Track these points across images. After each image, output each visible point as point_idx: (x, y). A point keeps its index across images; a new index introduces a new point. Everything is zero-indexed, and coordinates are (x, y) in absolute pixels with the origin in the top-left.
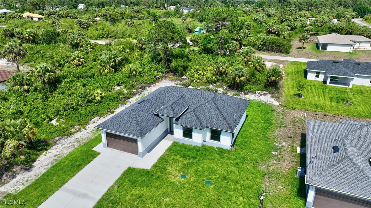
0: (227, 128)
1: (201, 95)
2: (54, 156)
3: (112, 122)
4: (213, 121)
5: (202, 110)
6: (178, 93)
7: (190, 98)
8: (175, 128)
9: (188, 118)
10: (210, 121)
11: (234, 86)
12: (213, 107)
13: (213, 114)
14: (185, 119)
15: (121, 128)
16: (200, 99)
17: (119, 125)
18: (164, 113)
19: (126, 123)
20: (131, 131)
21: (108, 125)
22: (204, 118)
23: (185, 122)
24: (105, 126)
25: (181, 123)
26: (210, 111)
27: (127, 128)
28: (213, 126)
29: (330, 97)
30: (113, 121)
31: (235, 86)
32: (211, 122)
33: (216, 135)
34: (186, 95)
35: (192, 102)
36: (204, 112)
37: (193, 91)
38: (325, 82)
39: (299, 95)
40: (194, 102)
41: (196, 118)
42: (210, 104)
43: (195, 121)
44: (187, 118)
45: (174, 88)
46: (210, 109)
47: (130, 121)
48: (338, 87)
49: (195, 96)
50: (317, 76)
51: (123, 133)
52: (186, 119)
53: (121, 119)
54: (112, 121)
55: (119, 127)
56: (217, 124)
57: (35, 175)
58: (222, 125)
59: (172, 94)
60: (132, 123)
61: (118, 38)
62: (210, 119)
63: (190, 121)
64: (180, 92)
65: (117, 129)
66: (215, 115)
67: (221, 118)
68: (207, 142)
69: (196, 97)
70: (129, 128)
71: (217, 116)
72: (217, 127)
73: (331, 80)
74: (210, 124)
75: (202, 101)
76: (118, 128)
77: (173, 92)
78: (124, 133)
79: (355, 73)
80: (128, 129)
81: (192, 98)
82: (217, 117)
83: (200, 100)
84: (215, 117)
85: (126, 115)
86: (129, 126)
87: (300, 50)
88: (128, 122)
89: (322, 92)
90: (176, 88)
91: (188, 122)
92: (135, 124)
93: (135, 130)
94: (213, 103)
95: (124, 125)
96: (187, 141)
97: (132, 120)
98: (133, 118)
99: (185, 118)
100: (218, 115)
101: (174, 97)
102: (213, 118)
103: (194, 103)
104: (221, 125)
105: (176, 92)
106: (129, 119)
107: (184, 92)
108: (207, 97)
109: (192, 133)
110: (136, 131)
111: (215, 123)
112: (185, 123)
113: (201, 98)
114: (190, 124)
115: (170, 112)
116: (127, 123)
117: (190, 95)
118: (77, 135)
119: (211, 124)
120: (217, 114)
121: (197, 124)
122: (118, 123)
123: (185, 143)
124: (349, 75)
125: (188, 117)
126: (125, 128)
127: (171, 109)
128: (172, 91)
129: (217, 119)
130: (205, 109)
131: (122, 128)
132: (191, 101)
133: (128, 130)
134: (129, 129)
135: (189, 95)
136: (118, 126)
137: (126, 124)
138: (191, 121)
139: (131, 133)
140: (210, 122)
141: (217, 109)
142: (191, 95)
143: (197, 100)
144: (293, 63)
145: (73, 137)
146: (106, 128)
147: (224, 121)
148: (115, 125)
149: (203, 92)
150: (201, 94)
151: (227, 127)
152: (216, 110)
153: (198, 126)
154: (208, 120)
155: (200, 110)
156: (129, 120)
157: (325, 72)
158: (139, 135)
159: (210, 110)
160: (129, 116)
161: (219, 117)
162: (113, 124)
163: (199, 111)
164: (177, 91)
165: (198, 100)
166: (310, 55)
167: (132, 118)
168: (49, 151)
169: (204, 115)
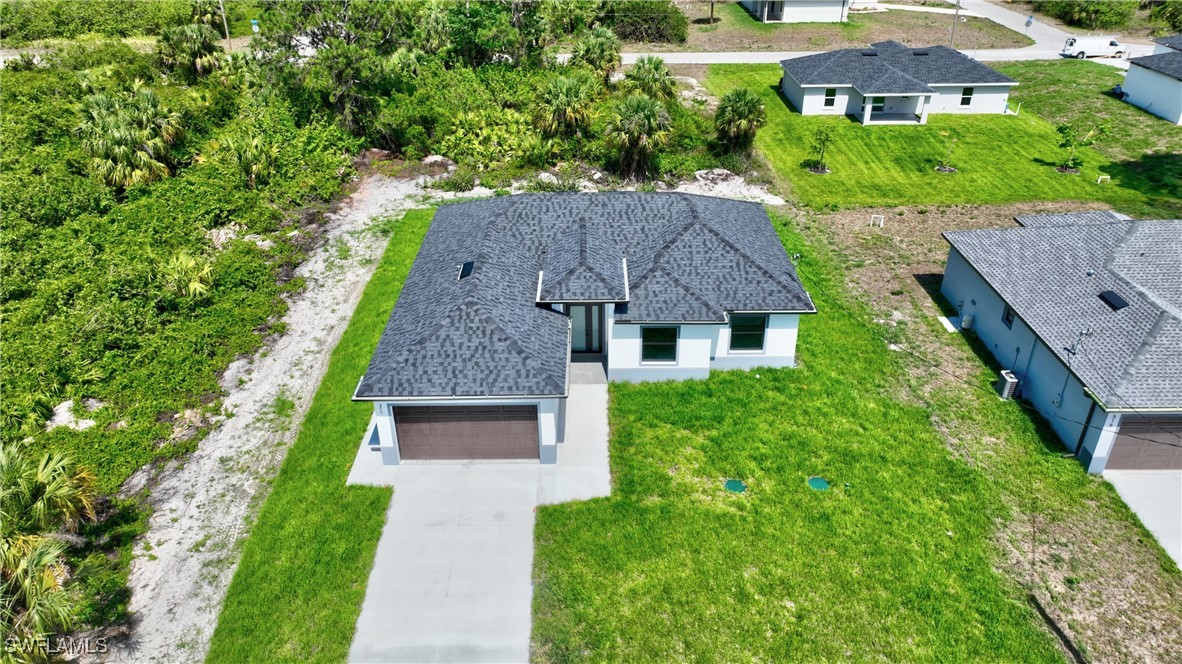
0: (791, 301)
1: (644, 209)
2: (190, 550)
3: (414, 365)
4: (737, 288)
5: (682, 259)
6: (559, 216)
7: (612, 227)
8: (613, 337)
9: (656, 296)
10: (726, 289)
11: (629, 166)
12: (712, 243)
13: (724, 267)
14: (648, 302)
15: (465, 376)
16: (644, 223)
17: (450, 368)
18: (575, 294)
19: (473, 356)
20: (510, 380)
21: (408, 380)
22: (701, 283)
23: (651, 308)
24: (396, 385)
25: (640, 315)
26: (710, 258)
27: (488, 376)
28: (745, 305)
29: (892, 158)
30: (416, 359)
31: (634, 166)
32: (731, 292)
33: (748, 332)
34: (590, 218)
35: (626, 238)
36: (690, 265)
37: (610, 200)
38: (854, 116)
39: (815, 166)
40: (632, 238)
41: (682, 292)
42: (698, 235)
43: (683, 298)
44: (652, 295)
45: (534, 200)
46: (706, 252)
47: (484, 348)
48: (895, 126)
49: (625, 217)
50: (829, 103)
51: (482, 394)
52: (650, 298)
53: (442, 346)
54: (411, 361)
55: (455, 376)
56: (751, 295)
57: (183, 646)
58: (770, 295)
59: (540, 222)
60: (495, 351)
61: (39, 38)
62: (721, 283)
63: (665, 302)
64: (567, 212)
65: (452, 384)
66: (731, 267)
67: (755, 272)
68: (720, 358)
69: (628, 218)
70: (495, 372)
71: (739, 270)
72: (759, 305)
73: (874, 109)
74: (730, 298)
75: (655, 230)
76: (454, 380)
77: (539, 213)
78: (486, 392)
79: (926, 82)
80: (493, 376)
81: (619, 226)
82: (743, 273)
83: (647, 227)
84: (736, 274)
85: (457, 329)
86: (492, 365)
87: (707, 26)
88: (480, 351)
89: (865, 147)
90: (542, 201)
91: (660, 308)
92: (510, 352)
93: (523, 372)
94: (706, 232)
95: (470, 365)
96: (659, 370)
97: (491, 342)
98: (488, 332)
99: (646, 298)
100: (742, 267)
101: (551, 233)
102: (730, 279)
103: (634, 242)
104: (766, 295)
105: (550, 214)
106: (475, 341)
107: (578, 208)
108: (664, 211)
109: (676, 341)
110: (527, 376)
111: (744, 295)
112: (652, 312)
113: (647, 220)
114: (671, 312)
115: (593, 287)
116: (477, 355)
117: (606, 215)
118: (214, 447)
119: (734, 298)
120: (738, 264)
121: (696, 309)
122: (441, 364)
123: (652, 379)
124: (918, 87)
125: (654, 292)
126: (483, 376)
127: (591, 277)
128: (535, 212)
129: (746, 279)
130: (691, 253)
131: (470, 376)
132: (618, 235)
133: (495, 380)
134: (498, 375)
135: (602, 216)
136: (450, 375)
137: (474, 360)
138: (669, 302)
139: (518, 388)
140: (728, 295)
141: (728, 248)
142: (609, 213)
143: (638, 228)
144: (717, 69)
145: (201, 457)
146: (405, 393)
147: (771, 281)
148: (435, 372)
149: (646, 200)
150: (640, 208)
151: (787, 298)
152: (728, 252)
153: (700, 313)
154: (719, 289)
155: (675, 259)
156: (480, 343)
157: (850, 86)
158: (549, 388)
159: (708, 255)
160: (471, 328)
161: (747, 273)
162: (425, 372)
163: (675, 265)
164: (551, 208)
165: (643, 229)
166: (746, 41)
167: (484, 332)
168: (152, 538)
169: (698, 274)
